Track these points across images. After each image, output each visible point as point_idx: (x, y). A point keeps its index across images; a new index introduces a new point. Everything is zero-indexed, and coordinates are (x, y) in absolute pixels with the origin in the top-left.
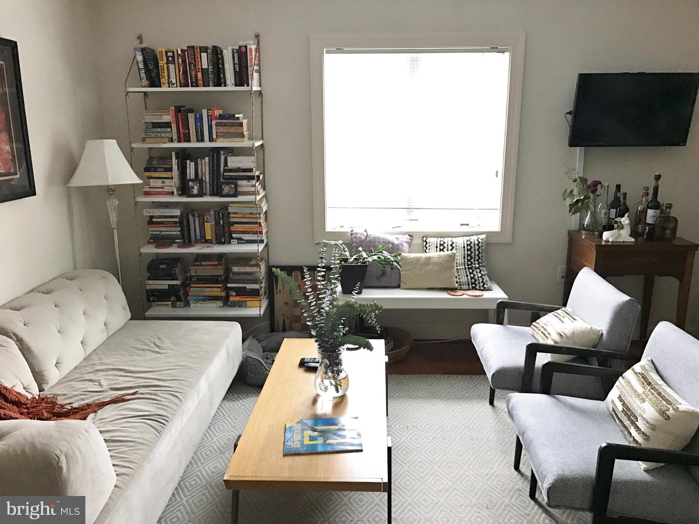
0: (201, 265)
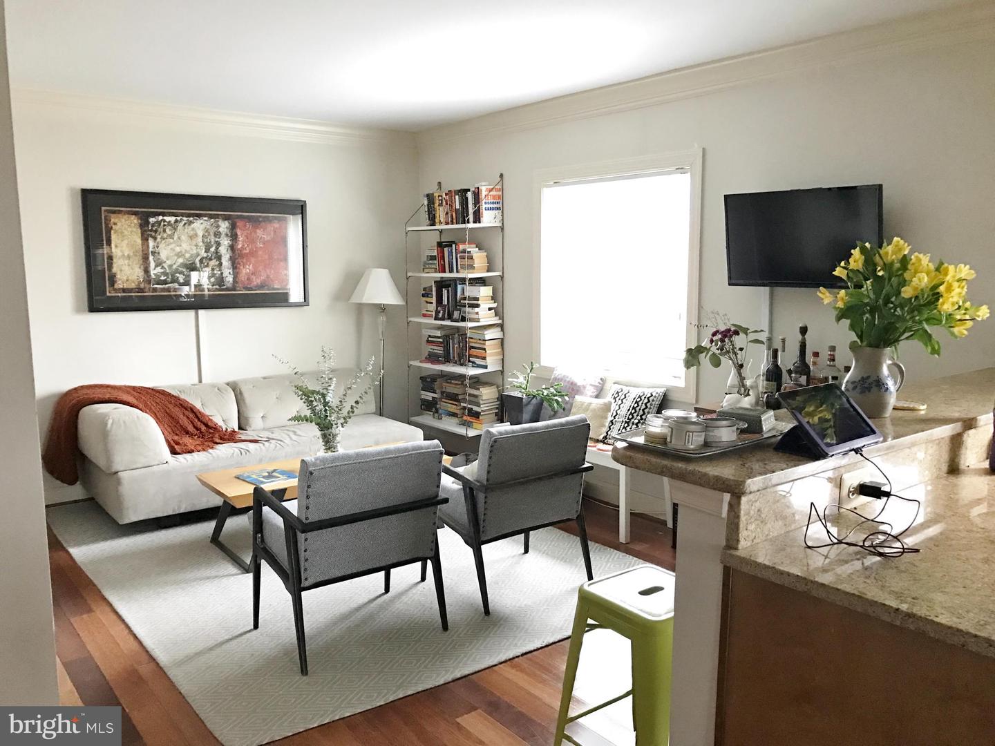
0: (451, 383)
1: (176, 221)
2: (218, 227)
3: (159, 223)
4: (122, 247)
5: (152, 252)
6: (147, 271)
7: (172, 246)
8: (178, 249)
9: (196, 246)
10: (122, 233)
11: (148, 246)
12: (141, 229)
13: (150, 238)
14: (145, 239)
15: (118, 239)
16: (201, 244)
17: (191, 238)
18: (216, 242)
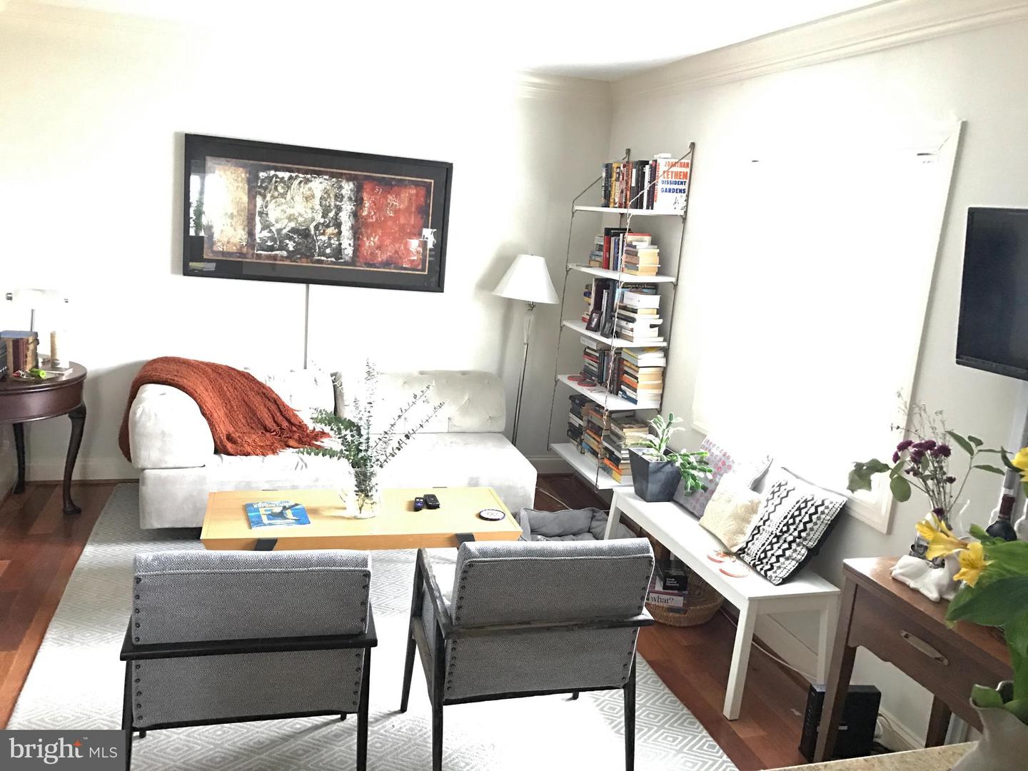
0: (598, 411)
1: (291, 178)
2: (341, 187)
3: (270, 179)
5: (259, 212)
6: (251, 234)
7: (284, 207)
8: (290, 211)
9: (312, 208)
11: (255, 206)
12: (249, 184)
13: (258, 196)
14: (252, 198)
16: (318, 207)
17: (307, 199)
18: (336, 206)
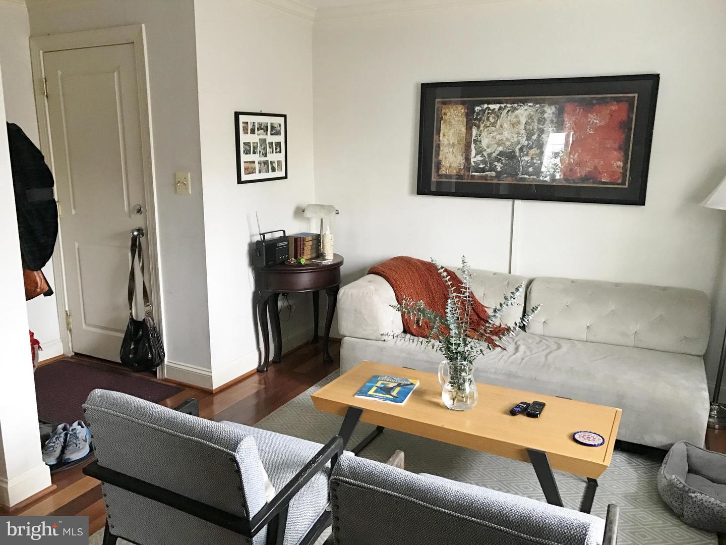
1: (500, 108)
2: (544, 112)
3: (484, 111)
4: (449, 136)
5: (474, 140)
6: (467, 159)
7: (495, 134)
8: (498, 137)
9: (518, 133)
10: (450, 122)
11: (471, 135)
12: (467, 118)
13: (474, 127)
14: (469, 129)
15: (446, 128)
16: (523, 131)
17: (513, 125)
18: (539, 129)
